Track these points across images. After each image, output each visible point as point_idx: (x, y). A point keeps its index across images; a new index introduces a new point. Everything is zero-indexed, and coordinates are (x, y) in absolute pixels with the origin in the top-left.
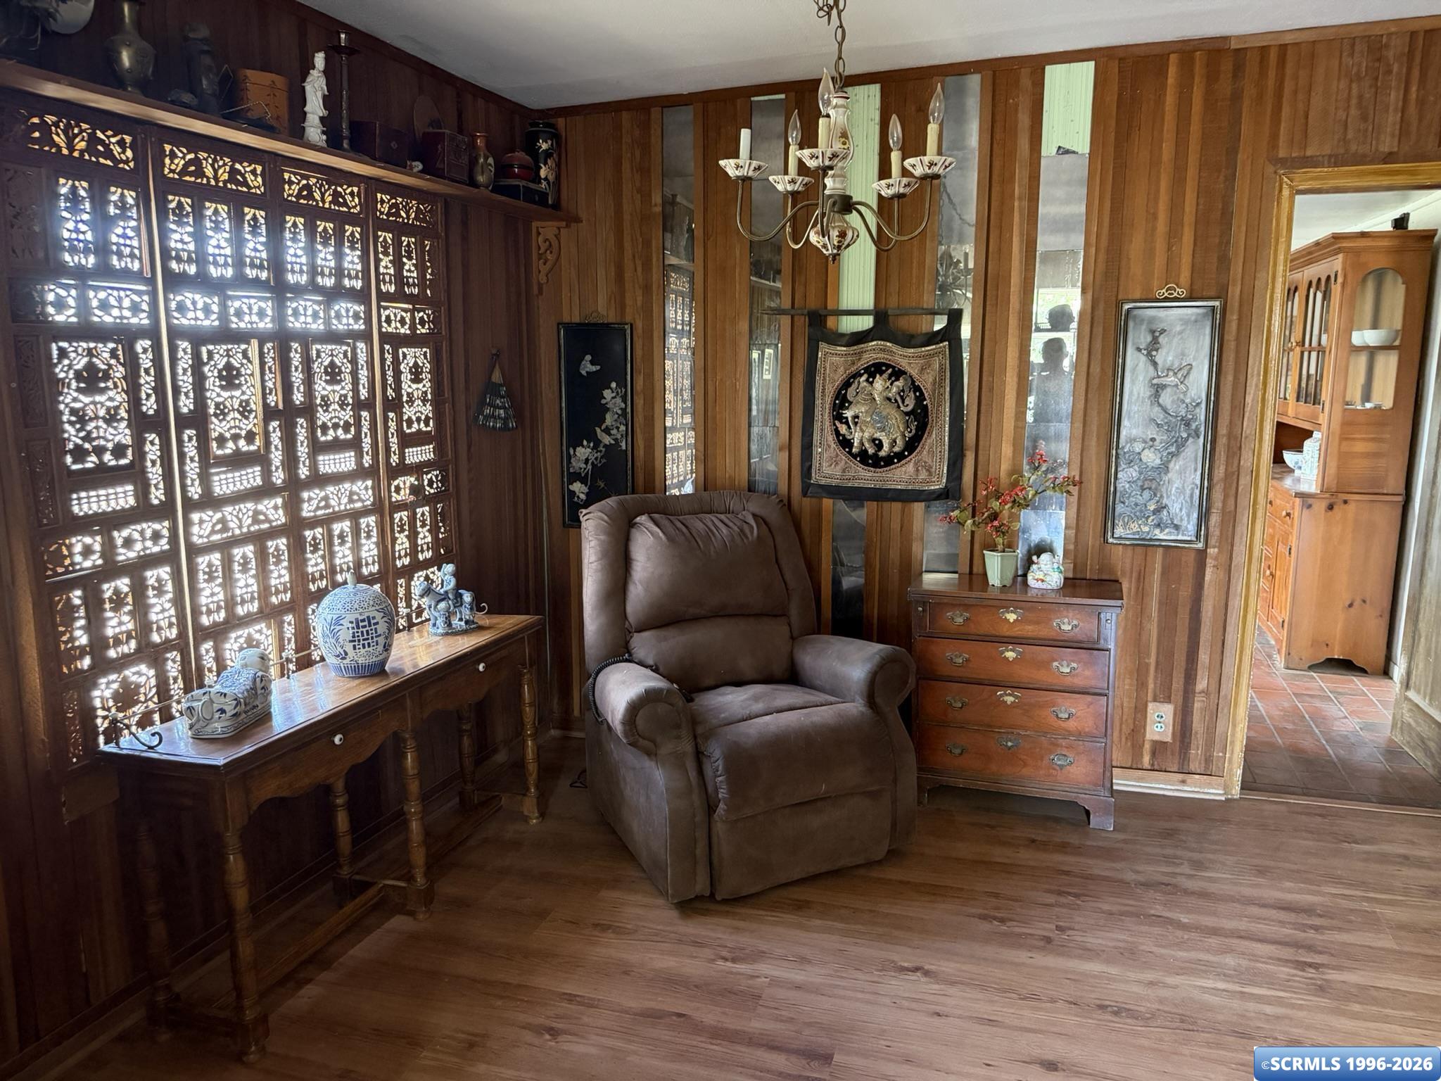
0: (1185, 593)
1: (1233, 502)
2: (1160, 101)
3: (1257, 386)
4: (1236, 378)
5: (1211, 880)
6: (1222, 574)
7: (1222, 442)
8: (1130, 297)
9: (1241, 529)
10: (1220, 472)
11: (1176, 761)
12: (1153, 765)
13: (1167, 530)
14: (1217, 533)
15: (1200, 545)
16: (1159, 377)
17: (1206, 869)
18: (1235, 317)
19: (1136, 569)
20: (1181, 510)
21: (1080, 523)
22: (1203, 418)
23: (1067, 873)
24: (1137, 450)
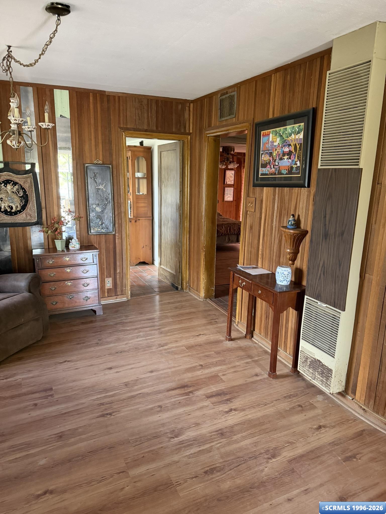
0: (111, 246)
1: (120, 221)
2: (89, 106)
3: (123, 189)
4: (117, 186)
5: (131, 318)
6: (120, 240)
7: (116, 204)
8: (87, 162)
9: (123, 228)
10: (116, 213)
11: (114, 293)
12: (108, 295)
13: (105, 230)
14: (118, 229)
15: (114, 233)
16: (98, 186)
17: (129, 316)
18: (115, 170)
19: (98, 241)
20: (108, 224)
21: (81, 229)
22: (111, 198)
23: (95, 327)
24: (94, 207)
